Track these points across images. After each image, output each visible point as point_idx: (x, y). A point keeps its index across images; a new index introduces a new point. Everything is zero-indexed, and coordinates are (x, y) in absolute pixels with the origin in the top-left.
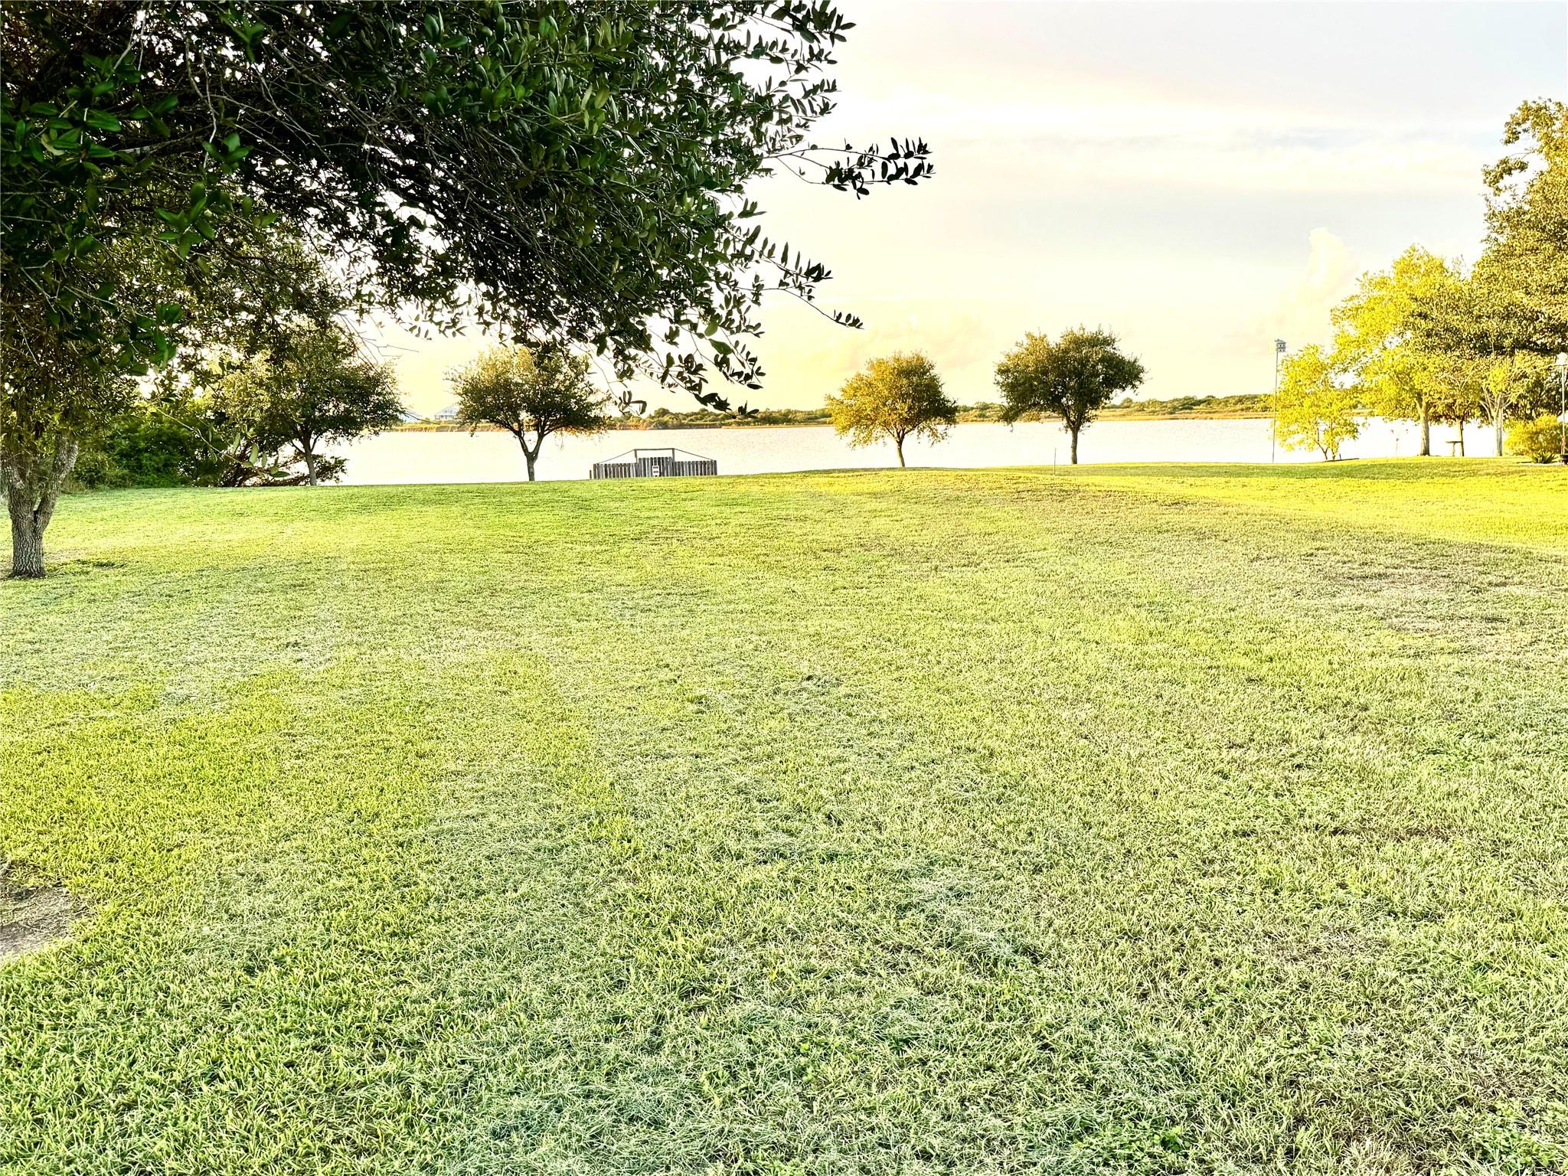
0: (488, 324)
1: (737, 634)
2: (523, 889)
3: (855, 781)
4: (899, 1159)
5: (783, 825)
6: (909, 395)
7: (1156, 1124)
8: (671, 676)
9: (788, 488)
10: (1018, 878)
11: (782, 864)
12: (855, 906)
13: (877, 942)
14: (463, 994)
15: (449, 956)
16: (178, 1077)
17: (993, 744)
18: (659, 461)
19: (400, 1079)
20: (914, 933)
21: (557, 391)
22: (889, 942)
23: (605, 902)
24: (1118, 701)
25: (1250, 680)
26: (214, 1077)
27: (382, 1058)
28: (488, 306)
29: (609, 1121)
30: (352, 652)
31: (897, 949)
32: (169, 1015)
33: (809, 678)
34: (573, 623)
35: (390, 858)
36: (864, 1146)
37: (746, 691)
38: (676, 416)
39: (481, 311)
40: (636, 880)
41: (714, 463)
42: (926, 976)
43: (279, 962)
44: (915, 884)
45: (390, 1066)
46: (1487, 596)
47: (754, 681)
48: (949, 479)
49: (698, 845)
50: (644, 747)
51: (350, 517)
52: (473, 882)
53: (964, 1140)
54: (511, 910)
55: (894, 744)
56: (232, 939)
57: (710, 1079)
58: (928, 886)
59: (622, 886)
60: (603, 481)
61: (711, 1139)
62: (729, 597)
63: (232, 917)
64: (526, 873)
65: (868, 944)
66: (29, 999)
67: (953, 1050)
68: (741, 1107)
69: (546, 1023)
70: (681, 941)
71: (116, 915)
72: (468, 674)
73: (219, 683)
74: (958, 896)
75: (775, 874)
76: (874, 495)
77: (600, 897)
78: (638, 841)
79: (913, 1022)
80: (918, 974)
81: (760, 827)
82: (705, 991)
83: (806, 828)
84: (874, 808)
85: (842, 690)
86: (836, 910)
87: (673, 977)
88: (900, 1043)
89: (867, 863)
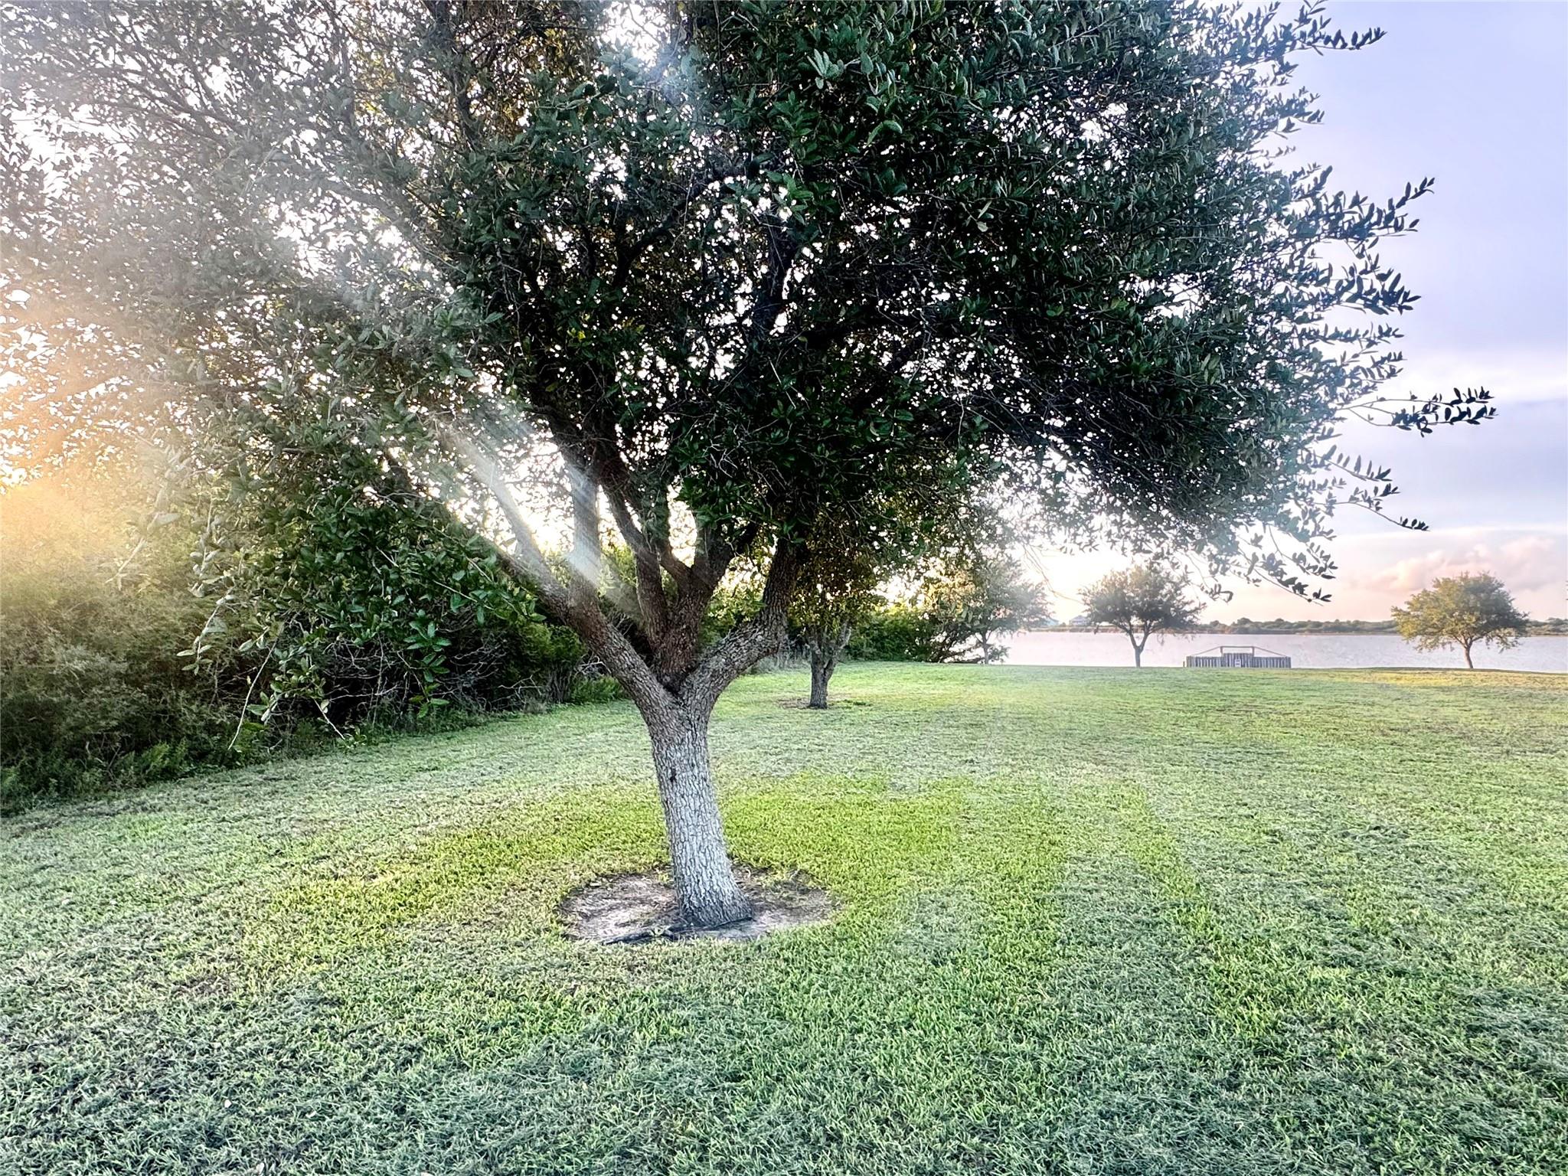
0: (1114, 542)
1: (1309, 787)
2: (1126, 947)
3: (1423, 915)
5: (1352, 940)
6: (1476, 609)
8: (1248, 812)
9: (1356, 680)
11: (1349, 970)
12: (1424, 1018)
13: (1446, 1052)
14: (1080, 1010)
15: (1071, 983)
16: (888, 1020)
18: (1241, 656)
19: (1034, 1059)
20: (1485, 1052)
21: (1161, 602)
22: (1459, 1054)
23: (1192, 970)
26: (910, 1025)
27: (1021, 1041)
28: (1115, 529)
29: (1192, 1130)
30: (1008, 770)
31: (1469, 1061)
32: (885, 980)
33: (1377, 828)
34: (1169, 768)
35: (1029, 908)
37: (1316, 831)
38: (1256, 624)
39: (1109, 534)
40: (1217, 959)
41: (1289, 660)
42: (1498, 1090)
43: (954, 961)
44: (1486, 1010)
45: (1025, 1046)
47: (1324, 825)
48: (1521, 681)
49: (1272, 943)
50: (1225, 862)
51: (1010, 684)
52: (1089, 936)
55: (1462, 891)
56: (925, 939)
57: (1282, 1123)
58: (1502, 1017)
59: (1204, 960)
60: (1193, 668)
62: (1301, 758)
63: (925, 927)
64: (1129, 937)
65: (1437, 1051)
66: (805, 952)
68: (1311, 1152)
69: (1143, 1046)
70: (1256, 1011)
71: (856, 912)
72: (1087, 793)
73: (923, 779)
74: (1535, 1030)
75: (1343, 978)
76: (1442, 689)
77: (1186, 965)
78: (1220, 929)
79: (1486, 1125)
80: (1490, 1087)
81: (1330, 938)
82: (1276, 1053)
83: (1373, 947)
84: (1443, 941)
85: (1410, 842)
86: (1404, 1017)
87: (1249, 1036)
88: (1468, 1140)
89: (1436, 985)
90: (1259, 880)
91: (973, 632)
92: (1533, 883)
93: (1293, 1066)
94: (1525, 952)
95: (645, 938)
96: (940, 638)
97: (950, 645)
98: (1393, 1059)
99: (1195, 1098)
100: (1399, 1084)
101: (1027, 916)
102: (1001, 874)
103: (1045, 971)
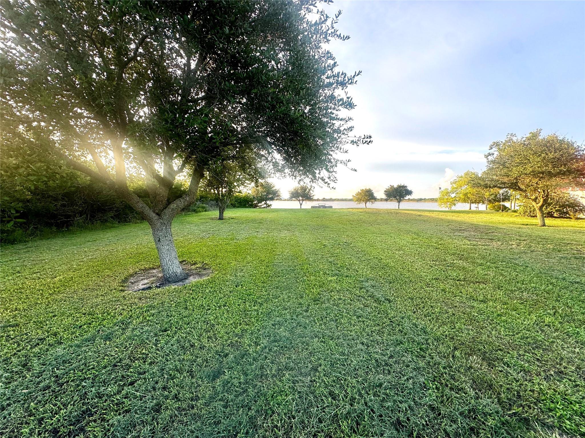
2: (287, 277)
3: (353, 262)
4: (356, 344)
5: (338, 269)
6: (368, 195)
7: (418, 344)
8: (319, 241)
10: (386, 284)
11: (337, 277)
12: (351, 287)
13: (355, 295)
14: (272, 295)
15: (271, 288)
17: (382, 257)
18: (322, 206)
20: (363, 294)
21: (306, 194)
23: (301, 281)
24: (408, 250)
25: (436, 248)
26: (225, 306)
27: (255, 306)
29: (295, 325)
30: (266, 233)
31: (359, 296)
33: (346, 243)
34: (304, 231)
36: (349, 339)
37: (333, 244)
40: (308, 277)
41: (332, 206)
42: (365, 303)
43: (242, 285)
44: (364, 283)
46: (489, 235)
47: (335, 243)
48: (375, 210)
49: (321, 272)
52: (278, 275)
53: (372, 341)
54: (284, 280)
55: (361, 256)
56: (235, 280)
57: (317, 320)
58: (367, 284)
59: (305, 278)
61: (316, 333)
63: (236, 276)
64: (288, 274)
65: (353, 295)
66: (199, 287)
67: (370, 320)
68: (323, 326)
69: (287, 303)
70: (315, 290)
71: (218, 274)
72: (284, 238)
73: (244, 237)
74: (373, 287)
75: (335, 279)
78: (310, 270)
79: (362, 312)
80: (363, 302)
81: (333, 269)
82: (318, 300)
83: (342, 270)
84: (357, 268)
85: (352, 245)
86: (347, 287)
87: (313, 297)
88: (358, 317)
89: (354, 278)
90: (320, 256)
92: (374, 253)
93: (322, 303)
94: (372, 268)
95: (150, 288)
96: (255, 202)
97: (258, 204)
98: (344, 298)
99: (297, 316)
100: (345, 304)
101: (264, 270)
102: (259, 260)
103: (265, 285)
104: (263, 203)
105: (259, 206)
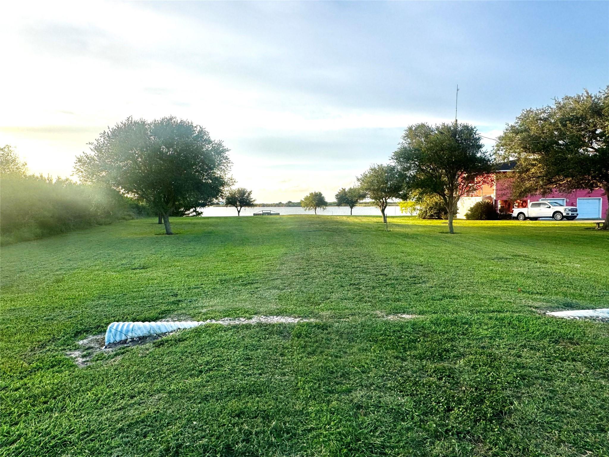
6: (317, 200)
18: (267, 213)
21: (245, 198)
60: (256, 216)
91: (192, 208)
96: (182, 209)
97: (185, 212)
104: (192, 210)
105: (186, 214)
